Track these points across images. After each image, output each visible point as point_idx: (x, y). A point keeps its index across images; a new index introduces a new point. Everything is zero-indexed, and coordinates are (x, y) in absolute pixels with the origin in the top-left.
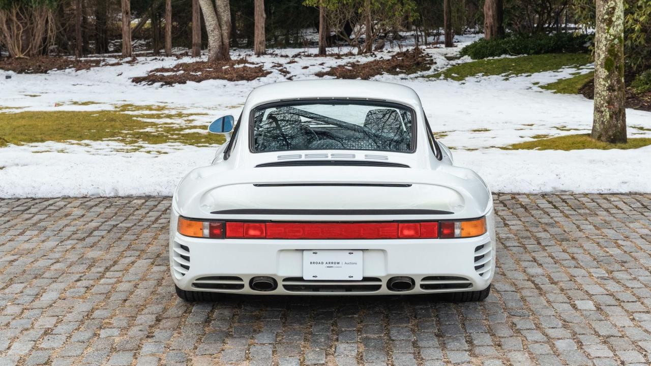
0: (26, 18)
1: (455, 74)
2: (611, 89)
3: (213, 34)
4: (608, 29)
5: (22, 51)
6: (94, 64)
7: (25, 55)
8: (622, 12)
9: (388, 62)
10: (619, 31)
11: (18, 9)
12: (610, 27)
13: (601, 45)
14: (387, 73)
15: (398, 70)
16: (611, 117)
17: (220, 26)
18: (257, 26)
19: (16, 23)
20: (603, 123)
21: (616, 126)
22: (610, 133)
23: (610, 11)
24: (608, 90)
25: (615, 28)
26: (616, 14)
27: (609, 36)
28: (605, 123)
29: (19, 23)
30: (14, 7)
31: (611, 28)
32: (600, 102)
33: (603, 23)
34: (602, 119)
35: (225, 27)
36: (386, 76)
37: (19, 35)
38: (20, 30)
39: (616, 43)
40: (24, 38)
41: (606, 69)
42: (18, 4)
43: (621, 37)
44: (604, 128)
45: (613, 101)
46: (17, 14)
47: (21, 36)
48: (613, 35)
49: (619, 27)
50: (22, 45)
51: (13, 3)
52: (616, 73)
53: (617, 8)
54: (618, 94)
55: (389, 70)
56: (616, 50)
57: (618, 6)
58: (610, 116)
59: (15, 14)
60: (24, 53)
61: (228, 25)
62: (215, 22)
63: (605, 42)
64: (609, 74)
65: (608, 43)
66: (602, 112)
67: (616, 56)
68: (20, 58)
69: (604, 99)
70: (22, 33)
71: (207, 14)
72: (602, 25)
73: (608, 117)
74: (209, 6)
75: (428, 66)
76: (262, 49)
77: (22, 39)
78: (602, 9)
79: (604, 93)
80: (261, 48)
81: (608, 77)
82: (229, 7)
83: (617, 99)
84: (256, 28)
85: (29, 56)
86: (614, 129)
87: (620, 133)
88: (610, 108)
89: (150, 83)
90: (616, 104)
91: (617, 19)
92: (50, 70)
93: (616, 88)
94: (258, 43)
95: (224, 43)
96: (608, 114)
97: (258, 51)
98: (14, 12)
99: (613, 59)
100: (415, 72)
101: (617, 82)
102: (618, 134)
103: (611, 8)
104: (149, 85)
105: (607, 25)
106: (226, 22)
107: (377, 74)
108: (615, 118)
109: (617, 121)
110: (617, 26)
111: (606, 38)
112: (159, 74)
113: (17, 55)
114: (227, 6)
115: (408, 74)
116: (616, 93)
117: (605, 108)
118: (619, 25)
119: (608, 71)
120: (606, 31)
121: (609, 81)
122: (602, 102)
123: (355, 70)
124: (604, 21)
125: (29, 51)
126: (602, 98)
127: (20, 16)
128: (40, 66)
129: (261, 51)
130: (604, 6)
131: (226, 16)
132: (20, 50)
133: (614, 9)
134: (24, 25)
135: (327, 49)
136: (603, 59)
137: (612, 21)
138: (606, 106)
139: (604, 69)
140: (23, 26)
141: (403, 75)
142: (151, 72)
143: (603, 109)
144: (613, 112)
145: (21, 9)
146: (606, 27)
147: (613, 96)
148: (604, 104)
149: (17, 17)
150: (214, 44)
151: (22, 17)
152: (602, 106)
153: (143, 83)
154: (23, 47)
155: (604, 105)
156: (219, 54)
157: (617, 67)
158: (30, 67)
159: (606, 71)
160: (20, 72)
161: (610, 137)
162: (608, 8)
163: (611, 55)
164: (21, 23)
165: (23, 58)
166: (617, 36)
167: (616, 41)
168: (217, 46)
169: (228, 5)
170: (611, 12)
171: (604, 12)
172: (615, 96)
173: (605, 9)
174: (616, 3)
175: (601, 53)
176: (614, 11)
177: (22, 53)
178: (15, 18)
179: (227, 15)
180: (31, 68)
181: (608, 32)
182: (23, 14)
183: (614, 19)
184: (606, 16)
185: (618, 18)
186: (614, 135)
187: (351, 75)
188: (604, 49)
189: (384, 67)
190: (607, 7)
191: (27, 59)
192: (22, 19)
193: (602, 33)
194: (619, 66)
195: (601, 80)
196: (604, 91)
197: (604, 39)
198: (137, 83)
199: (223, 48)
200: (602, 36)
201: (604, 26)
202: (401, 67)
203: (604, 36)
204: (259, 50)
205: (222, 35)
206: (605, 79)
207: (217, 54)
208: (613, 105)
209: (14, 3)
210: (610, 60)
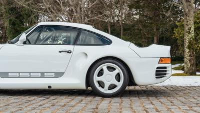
2: (190, 56)
22: (190, 72)
23: (189, 29)
25: (191, 35)
27: (189, 37)
34: (187, 67)
39: (192, 40)
52: (192, 50)
53: (192, 28)
58: (190, 65)
65: (189, 40)
66: (187, 64)
69: (188, 59)
78: (186, 28)
86: (192, 70)
101: (192, 54)
118: (193, 33)
119: (189, 50)
124: (187, 32)
136: (187, 46)
147: (191, 58)
163: (190, 44)
183: (191, 31)
188: (187, 42)
206: (188, 52)
208: (191, 62)
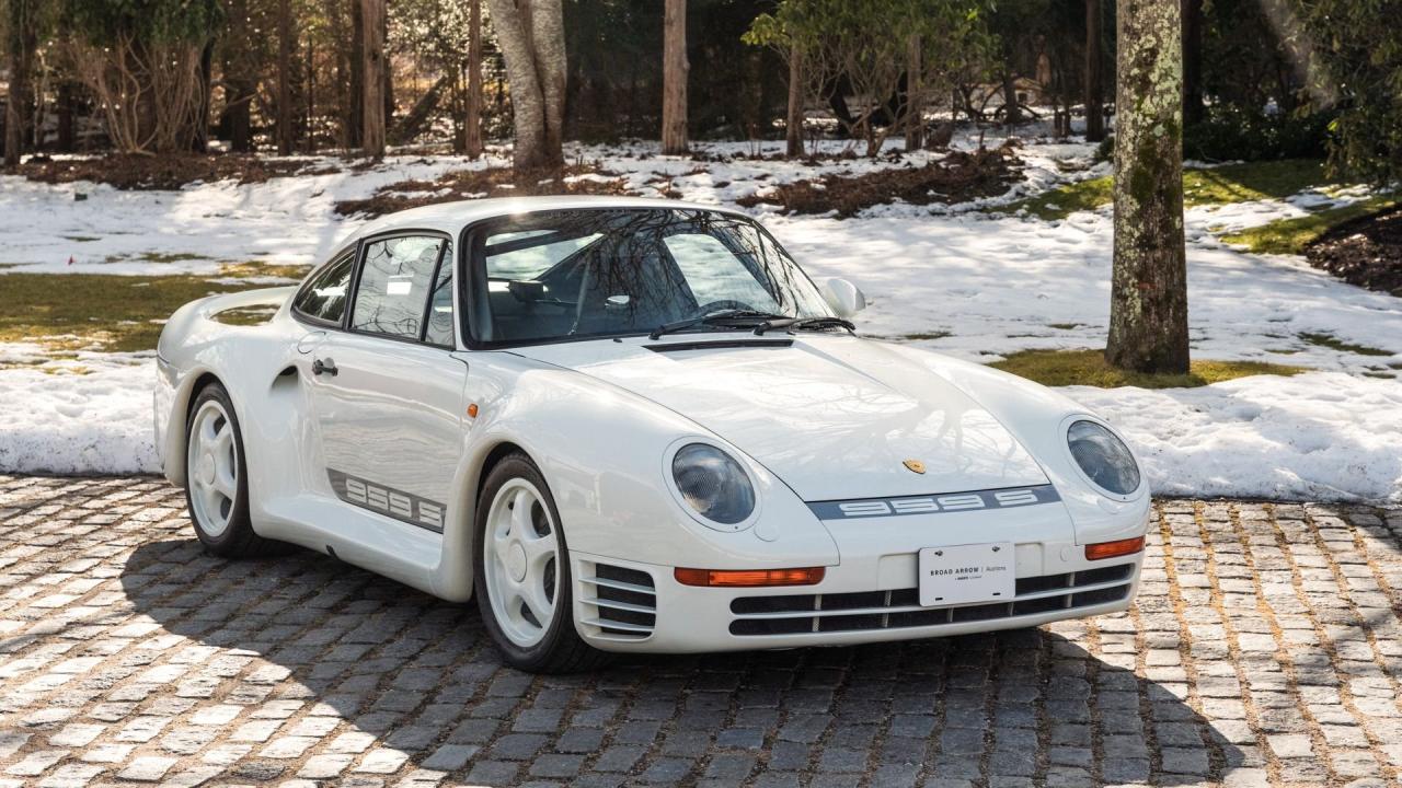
0: (147, 66)
1: (1055, 203)
2: (1146, 243)
3: (523, 106)
4: (1140, 102)
5: (140, 141)
6: (285, 171)
7: (145, 149)
8: (1175, 60)
9: (913, 175)
10: (1165, 105)
11: (128, 46)
12: (1143, 98)
13: (1125, 139)
14: (904, 199)
15: (931, 192)
16: (1145, 309)
17: (541, 87)
18: (668, 90)
19: (127, 77)
20: (1127, 324)
21: (1158, 332)
22: (1144, 349)
23: (1145, 59)
24: (1138, 246)
25: (1156, 100)
26: (1160, 64)
27: (1140, 118)
28: (1132, 325)
29: (131, 77)
30: (120, 40)
31: (1147, 100)
32: (1121, 276)
33: (1129, 88)
34: (1125, 315)
35: (551, 91)
36: (899, 205)
37: (132, 103)
38: (135, 91)
39: (1158, 134)
40: (143, 110)
41: (1134, 196)
42: (129, 36)
43: (1172, 119)
44: (1128, 336)
45: (1151, 272)
46: (128, 56)
47: (138, 107)
48: (1151, 115)
49: (1168, 98)
50: (139, 125)
51: (119, 33)
52: (1160, 205)
53: (1161, 51)
54: (1164, 256)
55: (910, 193)
56: (1159, 150)
57: (1164, 46)
58: (1143, 308)
59: (122, 56)
60: (143, 146)
61: (560, 85)
62: (529, 78)
63: (1131, 133)
64: (1142, 207)
65: (1140, 133)
66: (1125, 298)
67: (1158, 165)
68: (135, 155)
69: (1131, 267)
70: (139, 99)
71: (513, 59)
72: (1126, 92)
73: (1138, 310)
74: (518, 41)
75: (1005, 184)
76: (680, 140)
77: (138, 114)
78: (1126, 54)
79: (1130, 254)
80: (677, 138)
81: (1138, 216)
82: (563, 44)
83: (1160, 267)
84: (666, 93)
85: (155, 150)
86: (1153, 338)
87: (1169, 349)
88: (1143, 290)
89: (371, 215)
90: (1157, 279)
91: (1160, 77)
92: (188, 181)
93: (1159, 241)
94: (671, 128)
95: (551, 127)
96: (1138, 304)
97: (670, 145)
98: (121, 51)
99: (1151, 172)
100: (970, 199)
101: (1162, 228)
102: (1164, 351)
103: (1146, 50)
104: (367, 219)
105: (1137, 92)
106: (555, 79)
107: (877, 203)
108: (1157, 313)
109: (1161, 321)
110: (1162, 93)
111: (1135, 122)
112: (395, 195)
113: (128, 148)
114: (557, 41)
115: (950, 204)
116: (1158, 254)
117: (1132, 290)
118: (1168, 91)
119: (1139, 201)
120: (1136, 106)
121: (1141, 226)
122: (1126, 275)
123: (830, 193)
124: (1131, 81)
125: (156, 139)
126: (1126, 265)
127: (135, 62)
128: (170, 174)
129: (676, 145)
130: (1131, 47)
131: (556, 65)
132: (136, 137)
133: (1154, 52)
134: (143, 81)
135: (807, 144)
136: (1127, 173)
137: (1150, 82)
138: (1133, 285)
139: (1130, 197)
140: (141, 85)
141: (937, 206)
142: (384, 189)
143: (1126, 291)
144: (1151, 300)
145: (136, 46)
146: (1135, 97)
147: (1151, 261)
148: (1129, 278)
149: (126, 64)
150: (526, 128)
151: (140, 63)
152: (1126, 284)
153: (359, 214)
154: (141, 130)
155: (1131, 282)
156: (537, 152)
157: (1160, 193)
158: (148, 175)
159: (1134, 200)
160: (124, 187)
161: (1142, 357)
162: (1140, 52)
163: (1145, 164)
164: (137, 77)
165: (141, 155)
166: (1162, 117)
167: (1159, 130)
168: (532, 134)
169: (562, 39)
170: (1148, 60)
171: (1132, 60)
172: (1154, 261)
173: (1134, 52)
174: (1159, 40)
175: (1124, 157)
176: (1155, 57)
177: (140, 143)
178: (123, 68)
179: (560, 62)
180: (150, 178)
181: (1139, 109)
182: (142, 57)
183: (1154, 77)
184: (1135, 71)
185: (1165, 75)
186: (1153, 353)
187: (818, 204)
188: (1130, 147)
189: (900, 185)
190: (1137, 48)
191: (149, 157)
192: (140, 67)
193: (1127, 111)
194: (1168, 189)
195: (1124, 221)
196: (1129, 248)
197: (1130, 124)
198: (344, 214)
199: (546, 138)
200: (1126, 116)
201: (1128, 93)
202: (938, 186)
203: (1131, 117)
204: (673, 142)
205: (544, 109)
206: (1133, 221)
207: (532, 152)
208: (1152, 283)
209: (122, 31)
210: (1145, 175)
